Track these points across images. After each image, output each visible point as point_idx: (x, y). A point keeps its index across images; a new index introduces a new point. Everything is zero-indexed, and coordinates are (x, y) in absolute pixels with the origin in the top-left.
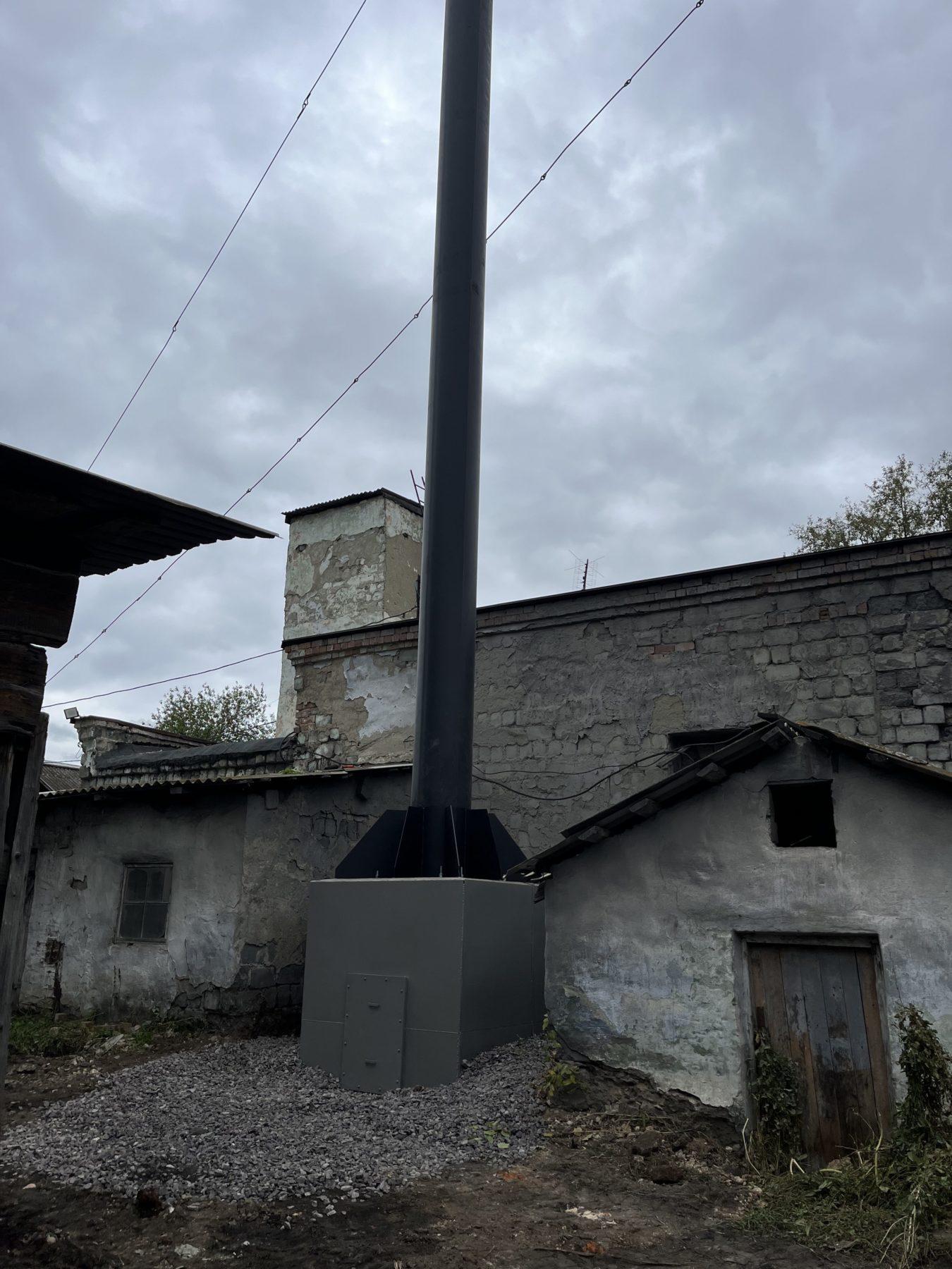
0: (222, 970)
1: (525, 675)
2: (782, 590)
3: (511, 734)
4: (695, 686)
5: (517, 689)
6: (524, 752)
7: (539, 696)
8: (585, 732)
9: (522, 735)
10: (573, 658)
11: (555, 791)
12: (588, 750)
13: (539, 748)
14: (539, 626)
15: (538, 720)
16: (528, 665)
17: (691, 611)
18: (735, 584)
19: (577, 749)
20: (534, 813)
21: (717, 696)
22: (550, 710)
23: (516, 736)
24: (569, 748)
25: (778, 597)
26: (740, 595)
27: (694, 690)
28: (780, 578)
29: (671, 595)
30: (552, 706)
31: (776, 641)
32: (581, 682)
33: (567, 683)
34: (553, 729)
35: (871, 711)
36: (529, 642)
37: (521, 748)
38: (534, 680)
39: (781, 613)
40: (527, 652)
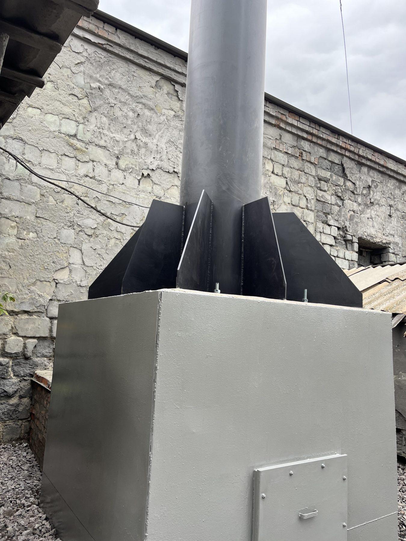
1: (93, 92)
3: (71, 145)
5: (81, 101)
6: (83, 169)
7: (104, 119)
8: (149, 172)
9: (84, 152)
10: (143, 101)
12: (149, 189)
13: (101, 171)
14: (117, 52)
15: (102, 143)
16: (98, 84)
19: (139, 184)
22: (117, 139)
23: (77, 149)
24: (131, 181)
25: (283, 132)
30: (118, 136)
31: (277, 159)
32: (149, 126)
33: (135, 121)
34: (118, 158)
35: (312, 221)
36: (102, 61)
37: (80, 164)
38: (102, 102)
39: (282, 143)
40: (98, 70)
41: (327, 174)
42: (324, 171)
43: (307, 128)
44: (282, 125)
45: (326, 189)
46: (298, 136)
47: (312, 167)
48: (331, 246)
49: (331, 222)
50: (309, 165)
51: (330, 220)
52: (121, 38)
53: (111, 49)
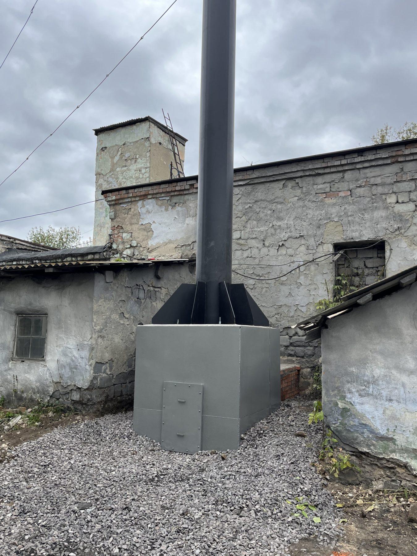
0: (82, 378)
1: (247, 210)
2: (407, 159)
3: (239, 244)
4: (351, 216)
5: (242, 219)
6: (246, 254)
7: (255, 222)
8: (283, 242)
9: (245, 245)
10: (276, 201)
11: (265, 275)
12: (284, 252)
13: (255, 252)
14: (256, 182)
15: (254, 236)
16: (249, 205)
17: (349, 172)
18: (378, 156)
19: (278, 252)
20: (252, 287)
21: (364, 222)
22: (262, 230)
23: (241, 245)
24: (273, 251)
25: (403, 164)
26: (380, 162)
27: (350, 218)
28: (407, 152)
29: (338, 163)
30: (263, 228)
31: (402, 189)
32: (281, 214)
33: (272, 215)
34: (264, 241)
36: (249, 191)
37: (244, 251)
38: (252, 213)
39: (406, 173)
40: (248, 197)
44: (401, 159)
52: (256, 174)
53: (253, 182)
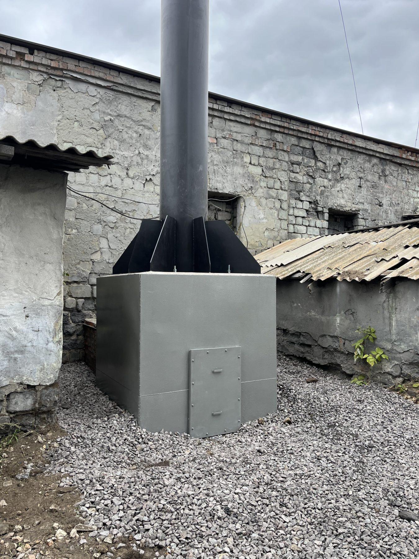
2: (262, 126)
6: (104, 181)
7: (116, 142)
9: (104, 168)
10: (143, 123)
12: (152, 189)
14: (121, 90)
16: (109, 117)
17: (217, 119)
18: (243, 113)
19: (144, 187)
21: (226, 174)
22: (126, 156)
25: (258, 129)
26: (243, 120)
27: (216, 168)
28: (263, 119)
30: (126, 153)
31: (254, 152)
32: (148, 142)
33: (138, 139)
34: (127, 169)
35: (286, 199)
36: (111, 99)
37: (102, 178)
38: (113, 130)
39: (258, 138)
40: (109, 106)
41: (300, 159)
42: (296, 157)
43: (279, 123)
44: (257, 124)
45: (298, 171)
46: (272, 131)
47: (285, 154)
48: (303, 217)
49: (303, 198)
50: (282, 153)
51: (302, 196)
52: (123, 79)
53: (116, 88)
